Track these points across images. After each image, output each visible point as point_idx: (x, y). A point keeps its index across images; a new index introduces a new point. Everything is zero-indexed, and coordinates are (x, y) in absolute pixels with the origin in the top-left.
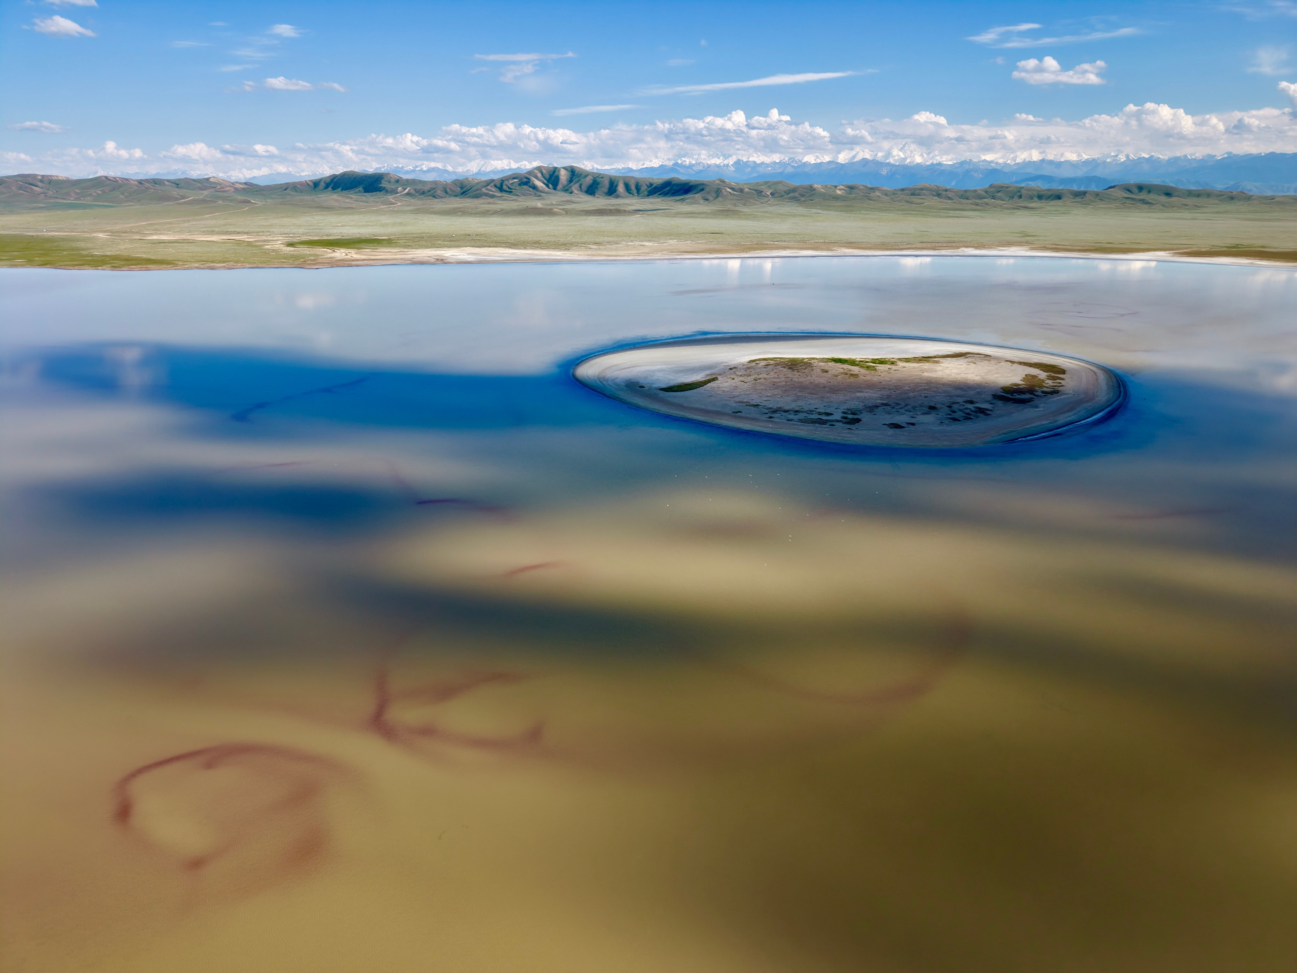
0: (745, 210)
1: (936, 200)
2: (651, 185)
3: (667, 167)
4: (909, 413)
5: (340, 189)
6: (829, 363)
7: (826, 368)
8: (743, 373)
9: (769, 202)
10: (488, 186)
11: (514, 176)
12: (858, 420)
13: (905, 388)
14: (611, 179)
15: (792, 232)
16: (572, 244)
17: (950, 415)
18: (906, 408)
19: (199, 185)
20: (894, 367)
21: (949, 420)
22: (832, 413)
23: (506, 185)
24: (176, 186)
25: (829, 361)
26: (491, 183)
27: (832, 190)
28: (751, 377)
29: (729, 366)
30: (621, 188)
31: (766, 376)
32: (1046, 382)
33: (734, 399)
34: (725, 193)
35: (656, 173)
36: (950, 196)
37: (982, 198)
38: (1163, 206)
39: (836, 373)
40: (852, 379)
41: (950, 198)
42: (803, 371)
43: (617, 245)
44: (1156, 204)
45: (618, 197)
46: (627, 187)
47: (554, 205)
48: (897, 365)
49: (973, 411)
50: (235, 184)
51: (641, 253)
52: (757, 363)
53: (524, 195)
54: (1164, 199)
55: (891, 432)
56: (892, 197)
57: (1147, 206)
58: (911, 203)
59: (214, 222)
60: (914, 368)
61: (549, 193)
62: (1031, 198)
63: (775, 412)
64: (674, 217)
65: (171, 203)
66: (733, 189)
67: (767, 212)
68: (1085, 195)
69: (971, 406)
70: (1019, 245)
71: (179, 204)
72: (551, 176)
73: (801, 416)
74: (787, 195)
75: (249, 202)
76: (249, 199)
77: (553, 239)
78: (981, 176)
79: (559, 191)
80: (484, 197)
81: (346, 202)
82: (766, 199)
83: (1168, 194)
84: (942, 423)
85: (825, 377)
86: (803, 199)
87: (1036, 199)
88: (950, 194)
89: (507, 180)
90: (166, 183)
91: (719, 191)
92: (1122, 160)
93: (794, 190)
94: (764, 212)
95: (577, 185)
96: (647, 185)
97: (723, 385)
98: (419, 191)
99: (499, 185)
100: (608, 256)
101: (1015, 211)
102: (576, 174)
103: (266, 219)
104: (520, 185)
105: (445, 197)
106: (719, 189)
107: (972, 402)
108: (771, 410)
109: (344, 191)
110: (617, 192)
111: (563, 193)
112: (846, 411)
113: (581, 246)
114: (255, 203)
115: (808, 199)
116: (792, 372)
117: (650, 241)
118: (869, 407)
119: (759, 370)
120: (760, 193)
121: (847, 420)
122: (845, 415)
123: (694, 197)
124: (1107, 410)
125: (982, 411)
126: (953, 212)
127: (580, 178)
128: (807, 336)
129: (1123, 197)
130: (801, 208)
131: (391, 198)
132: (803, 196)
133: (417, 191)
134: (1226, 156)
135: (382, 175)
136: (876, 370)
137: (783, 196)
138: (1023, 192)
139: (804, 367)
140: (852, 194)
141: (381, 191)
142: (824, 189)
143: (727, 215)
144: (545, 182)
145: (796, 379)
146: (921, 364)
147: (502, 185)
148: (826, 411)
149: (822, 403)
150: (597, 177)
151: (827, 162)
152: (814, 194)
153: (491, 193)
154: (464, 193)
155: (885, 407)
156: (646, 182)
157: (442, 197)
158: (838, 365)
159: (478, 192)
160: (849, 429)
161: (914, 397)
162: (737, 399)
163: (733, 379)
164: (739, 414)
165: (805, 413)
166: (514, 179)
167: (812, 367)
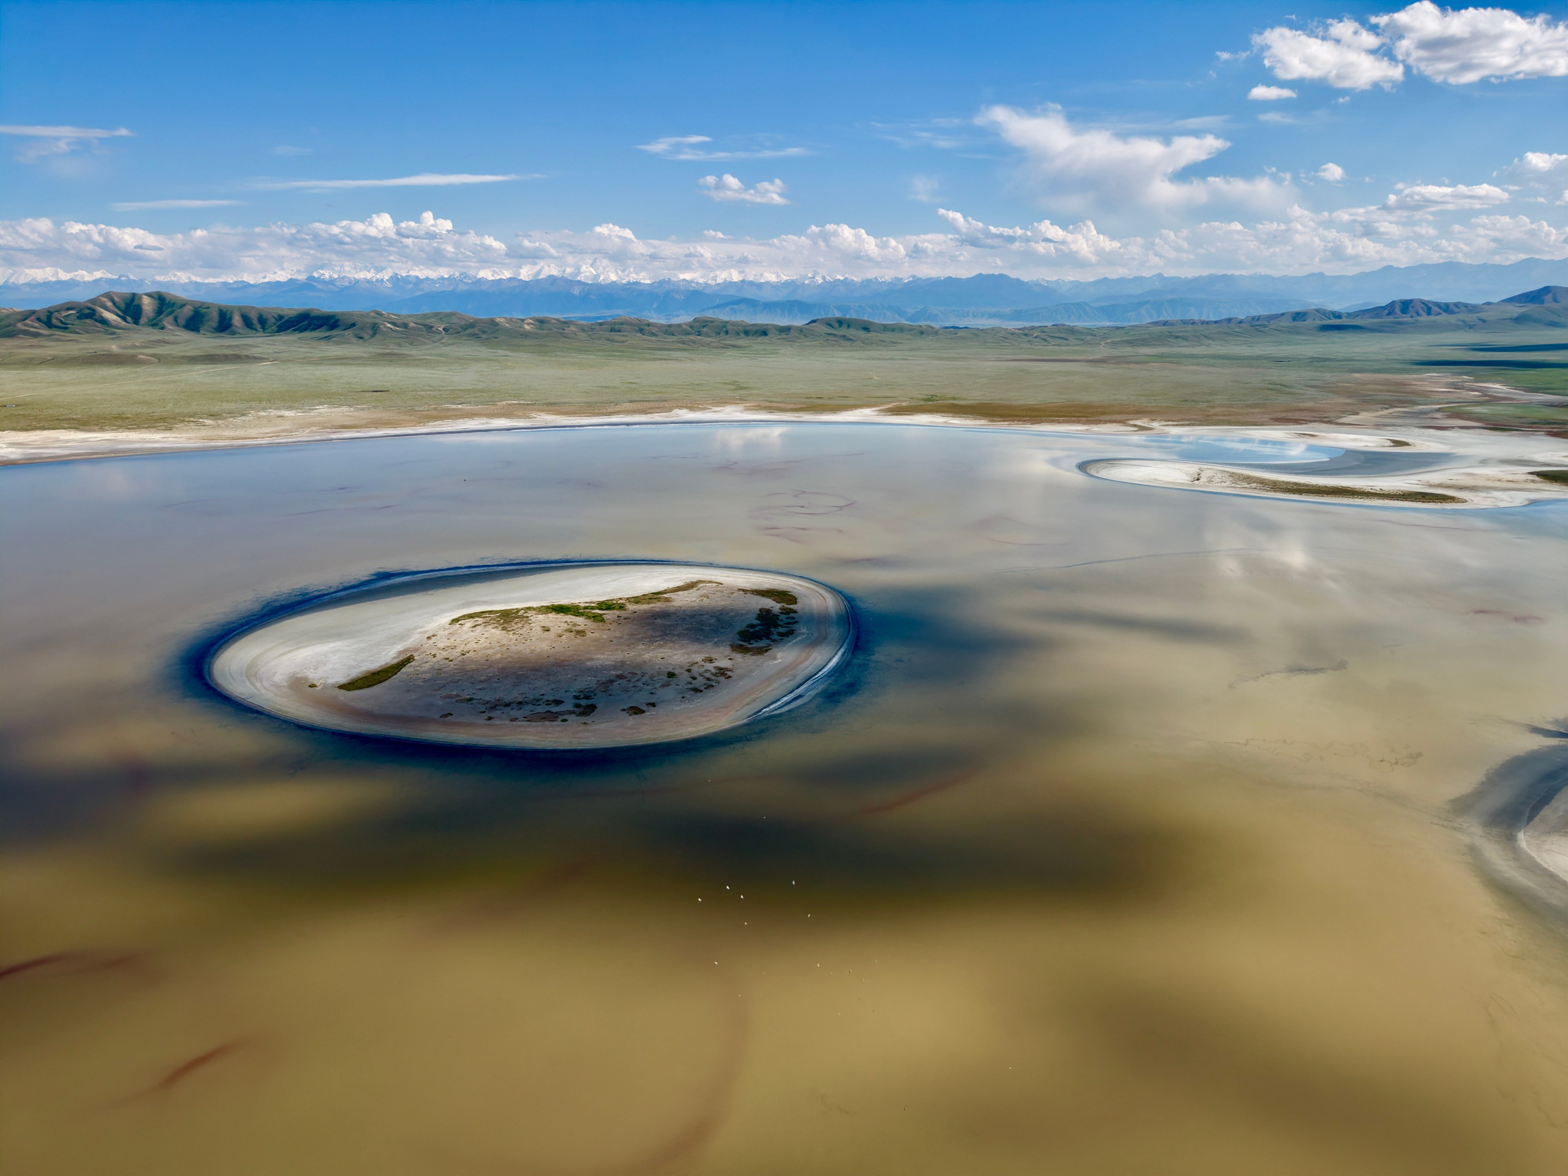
0: (413, 351)
1: (639, 337)
2: (281, 317)
3: (299, 282)
4: (648, 687)
6: (550, 615)
7: (547, 624)
8: (447, 644)
9: (443, 341)
10: (25, 319)
11: (69, 306)
12: (594, 708)
14: (221, 311)
15: (478, 387)
16: (174, 419)
17: (691, 683)
18: (643, 679)
20: (623, 613)
21: (690, 693)
22: (562, 700)
23: (57, 318)
25: (548, 610)
26: (30, 316)
27: (519, 325)
28: (457, 650)
29: (426, 632)
30: (237, 321)
31: (475, 646)
32: (779, 618)
33: (439, 692)
34: (384, 329)
36: (654, 331)
37: (688, 334)
38: (863, 343)
39: (560, 630)
40: (579, 641)
41: (654, 335)
42: (520, 632)
43: (243, 418)
44: (856, 341)
45: (234, 333)
46: (247, 321)
47: (136, 347)
48: (625, 610)
49: (712, 674)
51: (280, 431)
52: (460, 624)
53: (89, 333)
54: (862, 334)
55: (630, 719)
56: (590, 333)
57: (848, 343)
58: (612, 341)
61: (128, 329)
62: (739, 334)
63: (494, 707)
64: (319, 364)
66: (394, 324)
67: (442, 355)
68: (789, 331)
69: (710, 667)
70: (733, 404)
72: (127, 305)
73: (527, 710)
74: (465, 331)
78: (683, 298)
79: (143, 325)
80: (21, 336)
82: (438, 337)
83: (866, 329)
84: (683, 698)
85: (547, 639)
86: (485, 336)
87: (743, 335)
88: (653, 329)
89: (57, 311)
91: (377, 326)
92: (820, 282)
93: (472, 325)
94: (438, 355)
95: (170, 318)
96: (274, 318)
97: (424, 669)
99: (44, 318)
101: (724, 350)
102: (167, 302)
104: (79, 318)
106: (376, 324)
107: (709, 660)
108: (489, 705)
110: (233, 328)
111: (150, 329)
112: (578, 694)
115: (492, 336)
116: (508, 636)
117: (290, 408)
118: (603, 683)
119: (467, 636)
120: (429, 328)
121: (580, 710)
122: (577, 701)
123: (343, 335)
125: (721, 673)
126: (660, 353)
127: (174, 308)
128: (518, 570)
129: (825, 333)
130: (483, 348)
132: (485, 332)
134: (911, 279)
136: (603, 620)
137: (459, 332)
138: (729, 327)
139: (520, 625)
140: (543, 330)
142: (509, 324)
143: (391, 361)
144: (120, 313)
145: (513, 648)
147: (49, 318)
148: (555, 698)
149: (548, 685)
150: (200, 307)
151: (507, 279)
152: (498, 329)
153: (32, 330)
155: (621, 682)
156: (274, 314)
158: (559, 616)
159: (11, 328)
160: (585, 723)
161: (650, 660)
162: (444, 692)
163: (435, 655)
164: (450, 718)
165: (530, 706)
166: (69, 309)
167: (530, 624)
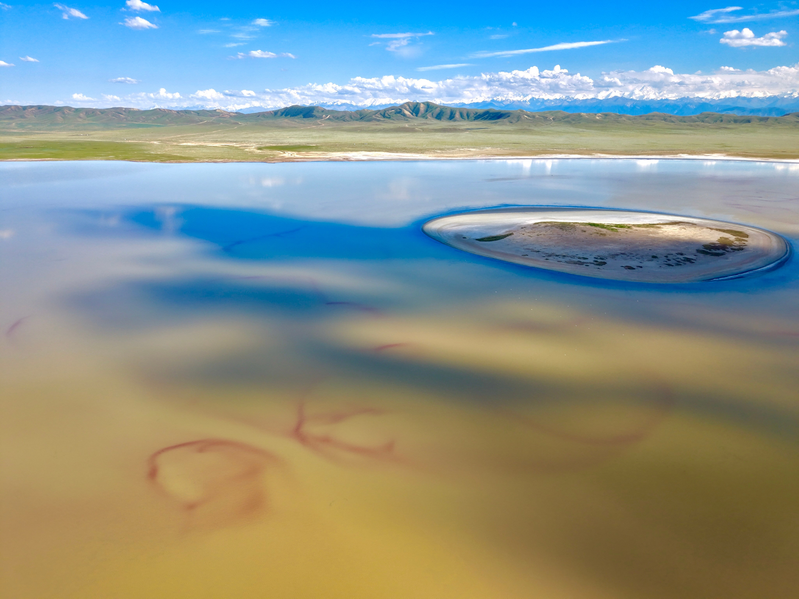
0: (536, 129)
1: (663, 122)
2: (476, 113)
3: (487, 103)
5: (289, 116)
7: (585, 229)
9: (552, 124)
10: (376, 114)
11: (392, 108)
12: (605, 263)
13: (637, 244)
14: (452, 110)
15: (566, 143)
16: (425, 150)
17: (666, 262)
18: (637, 256)
19: (210, 114)
20: (629, 230)
21: (666, 265)
23: (387, 114)
24: (197, 114)
25: (587, 225)
26: (378, 112)
27: (593, 116)
29: (521, 226)
30: (457, 116)
31: (545, 233)
32: (735, 242)
34: (523, 118)
35: (480, 106)
36: (673, 120)
37: (695, 121)
39: (591, 232)
40: (602, 237)
41: (673, 122)
42: (570, 231)
43: (453, 150)
45: (455, 121)
46: (461, 115)
47: (415, 125)
48: (631, 229)
49: (682, 260)
50: (231, 113)
51: (469, 155)
53: (398, 120)
55: (626, 271)
56: (633, 121)
58: (646, 125)
59: (217, 135)
60: (643, 231)
61: (413, 118)
62: (730, 122)
63: (550, 256)
64: (490, 133)
65: (195, 124)
66: (528, 116)
67: (550, 130)
68: (767, 120)
69: (681, 257)
70: (719, 153)
71: (198, 125)
72: (415, 108)
73: (567, 259)
74: (563, 119)
75: (238, 124)
76: (238, 122)
77: (414, 147)
78: (695, 107)
79: (419, 117)
80: (374, 121)
81: (293, 124)
82: (550, 122)
84: (661, 267)
86: (574, 122)
87: (732, 122)
88: (673, 119)
89: (388, 110)
90: (192, 112)
91: (520, 117)
92: (795, 97)
93: (568, 117)
94: (548, 130)
95: (430, 114)
96: (474, 114)
98: (335, 117)
99: (383, 114)
100: (448, 157)
101: (718, 130)
102: (430, 106)
103: (246, 134)
104: (395, 113)
105: (350, 121)
107: (682, 254)
108: (547, 255)
109: (291, 117)
110: (455, 118)
111: (422, 119)
112: (597, 257)
113: (431, 151)
114: (241, 124)
115: (577, 122)
116: (562, 231)
117: (474, 148)
119: (540, 229)
120: (545, 118)
121: (597, 263)
122: (596, 260)
123: (503, 121)
124: (776, 263)
125: (689, 260)
126: (675, 131)
127: (433, 109)
128: (573, 209)
129: (796, 121)
130: (572, 128)
131: (318, 121)
132: (573, 120)
133: (334, 117)
135: (314, 108)
137: (561, 120)
138: (724, 118)
139: (570, 228)
140: (606, 119)
141: (312, 117)
142: (588, 116)
143: (524, 132)
144: (411, 111)
146: (648, 229)
147: (384, 114)
148: (583, 257)
150: (443, 108)
151: (591, 99)
152: (581, 119)
153: (378, 118)
154: (361, 118)
155: (623, 255)
156: (474, 112)
157: (349, 121)
158: (593, 227)
159: (370, 118)
160: (598, 268)
161: (642, 250)
162: (525, 247)
163: (523, 234)
164: (526, 256)
165: (569, 258)
166: (392, 109)
167: (575, 228)
